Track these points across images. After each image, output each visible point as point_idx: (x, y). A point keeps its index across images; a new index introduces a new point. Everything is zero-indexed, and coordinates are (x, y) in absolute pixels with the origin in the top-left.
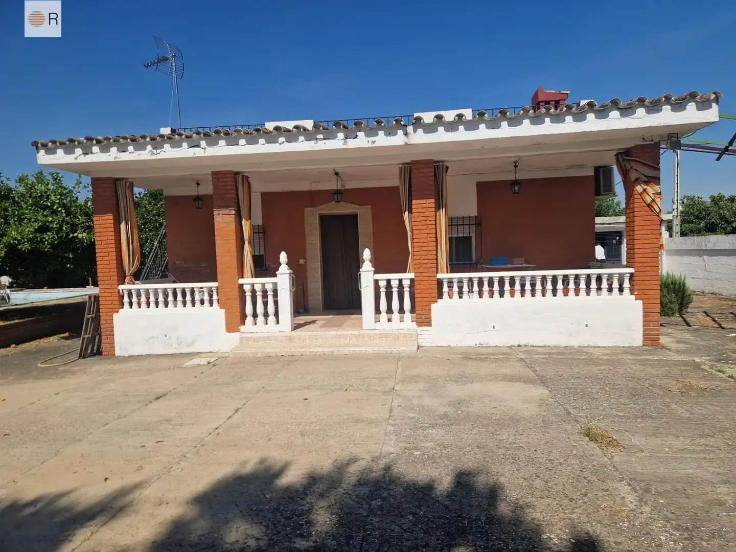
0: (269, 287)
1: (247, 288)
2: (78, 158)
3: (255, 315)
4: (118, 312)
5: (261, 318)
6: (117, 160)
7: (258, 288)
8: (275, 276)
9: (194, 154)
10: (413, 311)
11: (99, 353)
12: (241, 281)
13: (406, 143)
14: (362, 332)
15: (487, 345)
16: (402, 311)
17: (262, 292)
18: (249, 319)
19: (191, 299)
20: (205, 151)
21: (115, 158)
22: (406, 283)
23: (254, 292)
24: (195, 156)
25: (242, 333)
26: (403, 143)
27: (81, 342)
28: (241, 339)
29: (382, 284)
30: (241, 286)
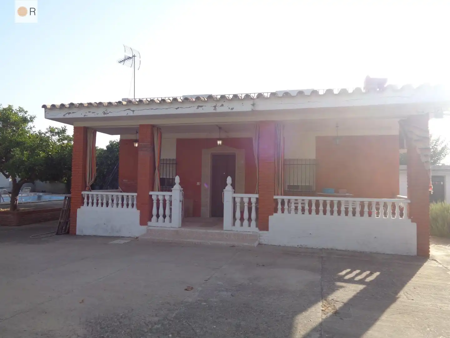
0: (167, 198)
1: (154, 198)
2: (65, 116)
3: (158, 216)
4: (80, 208)
5: (161, 218)
6: (86, 116)
7: (161, 198)
8: (171, 191)
9: (127, 114)
10: (257, 219)
11: (68, 233)
12: (151, 193)
13: (253, 110)
14: (222, 231)
15: (306, 247)
16: (250, 219)
17: (163, 201)
18: (154, 218)
19: (121, 202)
20: (133, 112)
21: (85, 115)
22: (253, 201)
23: (158, 200)
24: (128, 115)
25: (149, 226)
26: (250, 110)
27: (58, 225)
28: (148, 230)
29: (238, 200)
30: (151, 196)
